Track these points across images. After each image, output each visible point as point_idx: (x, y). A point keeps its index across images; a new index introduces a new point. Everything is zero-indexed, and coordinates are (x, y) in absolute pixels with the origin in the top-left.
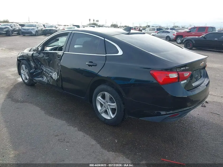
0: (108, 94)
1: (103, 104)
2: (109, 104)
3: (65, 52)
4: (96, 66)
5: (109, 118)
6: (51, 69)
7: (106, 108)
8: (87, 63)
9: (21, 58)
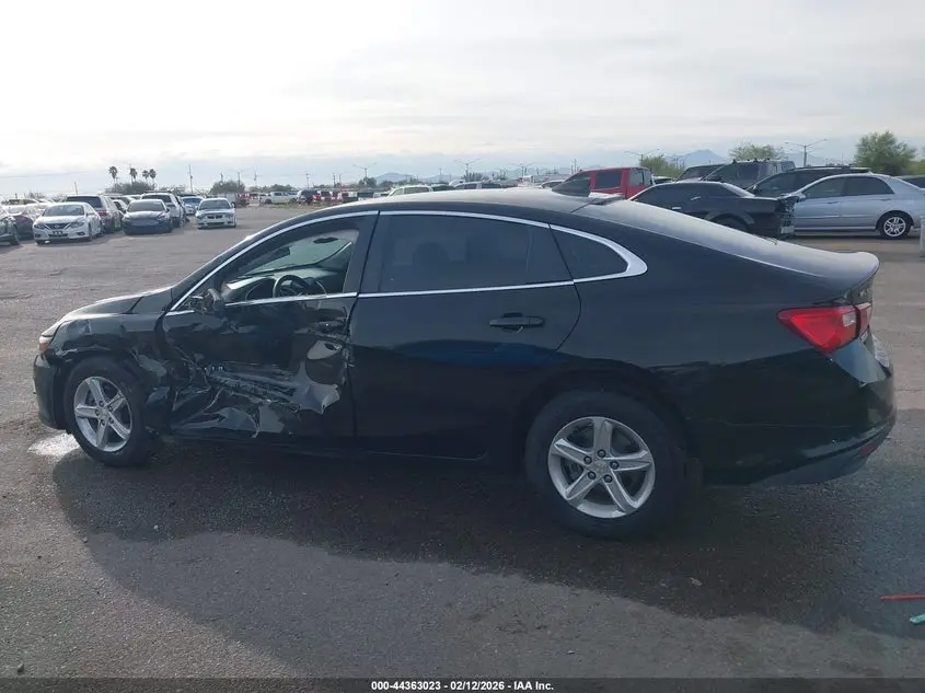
0: (607, 423)
1: (583, 463)
2: (613, 458)
3: (360, 296)
4: (541, 325)
5: (616, 514)
6: (273, 375)
7: (599, 476)
8: (493, 322)
9: (73, 347)
